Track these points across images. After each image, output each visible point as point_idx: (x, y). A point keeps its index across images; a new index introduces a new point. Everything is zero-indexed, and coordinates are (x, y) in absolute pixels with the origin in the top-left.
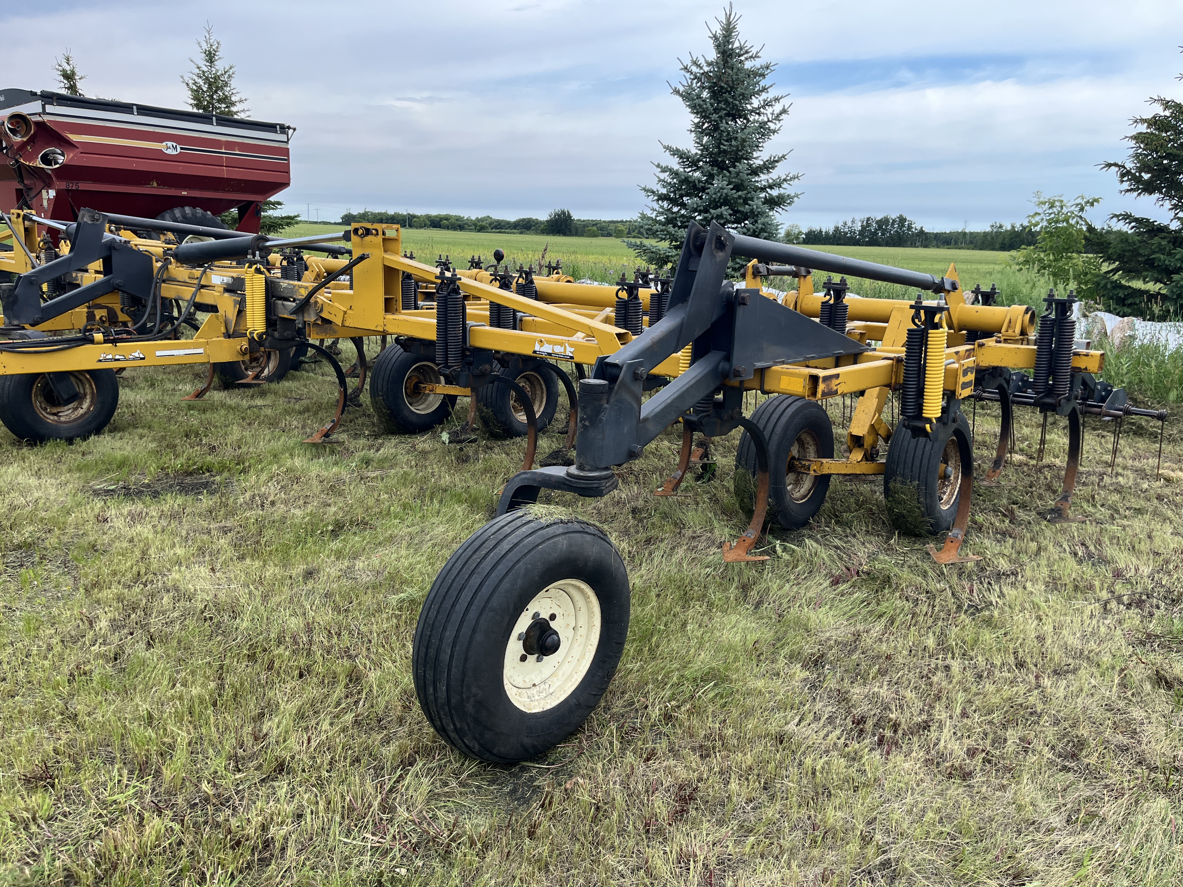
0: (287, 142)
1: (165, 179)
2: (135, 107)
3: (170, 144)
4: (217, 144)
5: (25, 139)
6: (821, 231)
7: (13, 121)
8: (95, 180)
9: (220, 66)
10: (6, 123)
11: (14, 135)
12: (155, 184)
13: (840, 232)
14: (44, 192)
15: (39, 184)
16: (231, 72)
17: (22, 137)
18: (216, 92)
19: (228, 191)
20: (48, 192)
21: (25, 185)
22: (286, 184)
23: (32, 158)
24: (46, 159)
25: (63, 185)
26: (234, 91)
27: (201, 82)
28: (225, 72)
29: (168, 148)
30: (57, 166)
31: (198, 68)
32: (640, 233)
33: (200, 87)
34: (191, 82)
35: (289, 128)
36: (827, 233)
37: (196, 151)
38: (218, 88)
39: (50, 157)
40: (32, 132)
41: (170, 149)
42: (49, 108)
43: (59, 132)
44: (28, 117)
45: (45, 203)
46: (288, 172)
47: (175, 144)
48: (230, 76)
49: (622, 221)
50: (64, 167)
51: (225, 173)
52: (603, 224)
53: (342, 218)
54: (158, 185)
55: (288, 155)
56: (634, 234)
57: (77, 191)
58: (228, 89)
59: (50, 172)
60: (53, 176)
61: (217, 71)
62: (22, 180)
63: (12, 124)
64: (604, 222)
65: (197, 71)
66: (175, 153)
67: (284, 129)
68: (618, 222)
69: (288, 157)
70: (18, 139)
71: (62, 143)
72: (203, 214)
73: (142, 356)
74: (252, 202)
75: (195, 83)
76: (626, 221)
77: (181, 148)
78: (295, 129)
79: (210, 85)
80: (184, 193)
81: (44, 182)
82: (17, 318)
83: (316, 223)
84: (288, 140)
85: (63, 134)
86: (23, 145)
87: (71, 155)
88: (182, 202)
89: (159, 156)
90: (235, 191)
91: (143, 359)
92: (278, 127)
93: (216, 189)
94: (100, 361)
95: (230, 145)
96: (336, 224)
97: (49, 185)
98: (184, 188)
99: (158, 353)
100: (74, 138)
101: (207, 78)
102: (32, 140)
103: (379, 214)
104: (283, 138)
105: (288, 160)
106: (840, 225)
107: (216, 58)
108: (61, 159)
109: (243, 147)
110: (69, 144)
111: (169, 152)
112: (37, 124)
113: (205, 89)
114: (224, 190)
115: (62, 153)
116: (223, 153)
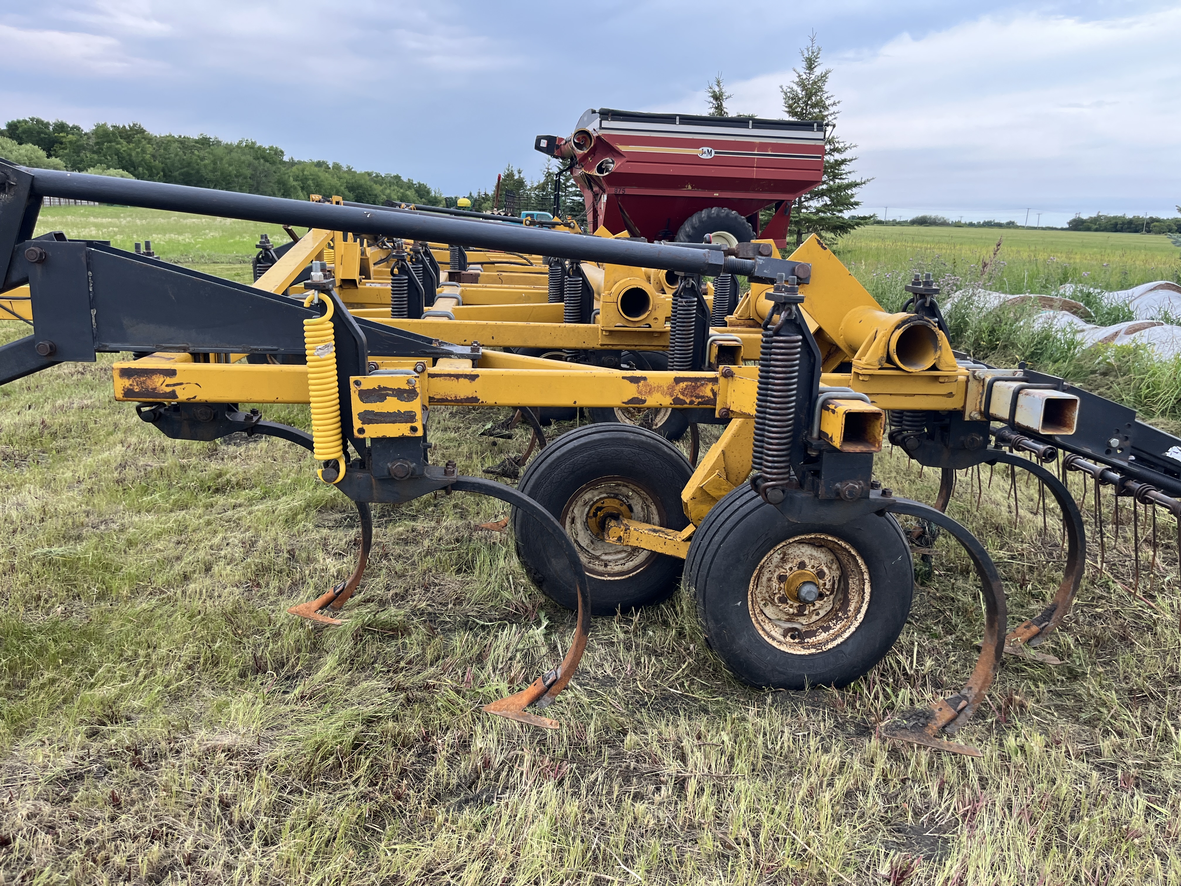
0: (826, 139)
1: (699, 182)
2: (678, 117)
3: (705, 149)
4: (751, 146)
5: (586, 152)
7: (580, 136)
8: (640, 185)
9: (818, 72)
10: (572, 139)
11: (578, 148)
12: (690, 187)
14: (602, 197)
17: (584, 150)
18: (810, 98)
19: (758, 191)
23: (591, 168)
24: (600, 170)
25: (613, 190)
26: (828, 95)
28: (822, 78)
29: (703, 153)
30: (608, 173)
31: (798, 76)
33: (796, 95)
34: (788, 91)
35: (828, 125)
37: (729, 154)
38: (812, 94)
39: (604, 166)
40: (592, 145)
41: (705, 153)
42: (605, 124)
43: (612, 144)
44: (590, 132)
45: (602, 207)
47: (710, 149)
48: (825, 81)
50: (613, 173)
51: (754, 174)
53: (1069, 223)
54: (693, 187)
57: (623, 195)
58: (823, 93)
59: (603, 179)
60: (605, 182)
61: (815, 77)
62: (591, 188)
63: (577, 139)
65: (796, 79)
66: (709, 157)
67: (823, 126)
70: (581, 152)
71: (613, 154)
74: (783, 201)
75: (792, 91)
77: (716, 153)
78: (834, 126)
79: (807, 91)
80: (716, 195)
83: (1035, 228)
84: (825, 135)
85: (614, 146)
86: (585, 157)
87: (619, 163)
89: (695, 161)
90: (764, 191)
92: (815, 125)
93: (746, 190)
95: (763, 146)
96: (1062, 229)
97: (604, 191)
98: (716, 189)
100: (623, 148)
101: (805, 85)
102: (592, 152)
103: (1115, 218)
104: (820, 135)
107: (816, 64)
108: (611, 167)
110: (618, 154)
111: (704, 156)
112: (595, 138)
113: (801, 96)
114: (754, 190)
115: (613, 163)
116: (756, 155)
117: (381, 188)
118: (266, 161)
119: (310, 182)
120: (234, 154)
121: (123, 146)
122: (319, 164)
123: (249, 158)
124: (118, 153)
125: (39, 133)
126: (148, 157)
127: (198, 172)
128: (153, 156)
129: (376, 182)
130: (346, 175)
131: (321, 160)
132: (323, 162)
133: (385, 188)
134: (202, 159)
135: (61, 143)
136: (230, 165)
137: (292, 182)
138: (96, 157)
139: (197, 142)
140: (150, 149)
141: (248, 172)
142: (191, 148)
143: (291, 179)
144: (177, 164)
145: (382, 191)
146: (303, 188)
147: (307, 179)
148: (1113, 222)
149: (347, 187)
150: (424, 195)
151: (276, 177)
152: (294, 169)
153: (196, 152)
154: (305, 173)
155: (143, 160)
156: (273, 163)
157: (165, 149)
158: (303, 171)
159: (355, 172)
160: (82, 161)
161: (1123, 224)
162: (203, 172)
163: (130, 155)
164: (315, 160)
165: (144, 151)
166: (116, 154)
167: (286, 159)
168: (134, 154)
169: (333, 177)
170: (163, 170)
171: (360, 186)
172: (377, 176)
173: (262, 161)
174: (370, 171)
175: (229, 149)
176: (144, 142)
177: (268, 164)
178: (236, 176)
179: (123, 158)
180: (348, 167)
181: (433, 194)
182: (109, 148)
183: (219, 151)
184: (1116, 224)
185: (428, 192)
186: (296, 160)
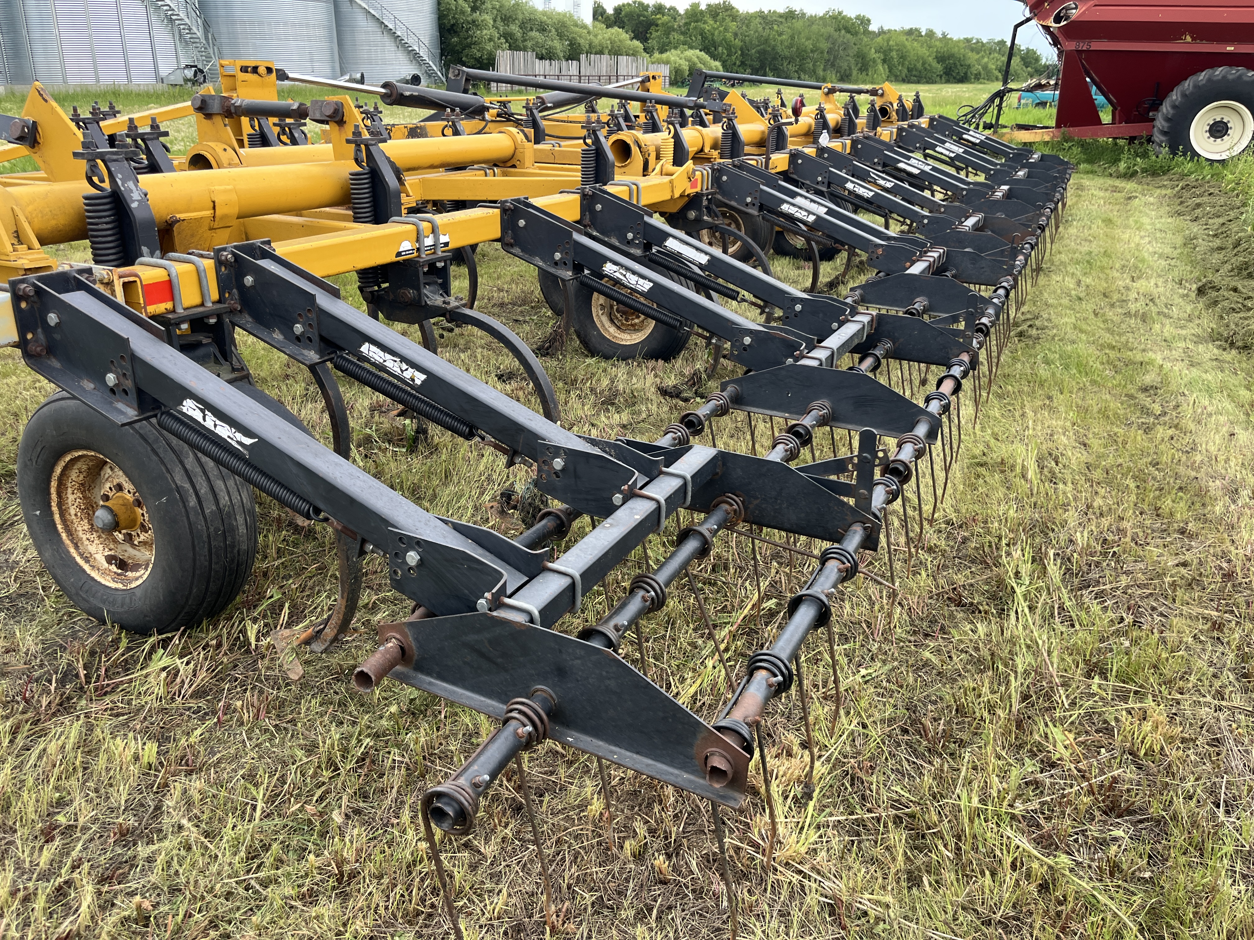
12: (1189, 39)
23: (1047, 17)
25: (1072, 45)
30: (1065, 23)
39: (1063, 14)
54: (1193, 39)
57: (1088, 51)
80: (1230, 49)
87: (1083, 9)
98: (1230, 41)
115: (1076, 8)
117: (977, 57)
118: (848, 31)
119: (894, 54)
120: (815, 27)
121: (709, 25)
122: (910, 32)
123: (830, 30)
124: (702, 33)
125: (639, 16)
126: (729, 35)
127: (773, 49)
128: (736, 35)
129: (972, 50)
130: (938, 43)
131: (914, 27)
132: (916, 30)
133: (983, 57)
134: (780, 34)
135: (657, 25)
136: (808, 39)
137: (873, 54)
138: (682, 38)
139: (781, 16)
140: (733, 26)
141: (824, 46)
142: (772, 23)
143: (873, 50)
144: (755, 42)
145: (978, 61)
146: (884, 61)
147: (891, 50)
149: (936, 57)
150: (1030, 63)
151: (853, 51)
152: (879, 39)
153: (775, 27)
154: (891, 43)
155: (724, 39)
156: (856, 34)
157: (747, 26)
158: (888, 41)
159: (951, 39)
160: (670, 43)
162: (779, 49)
163: (713, 34)
164: (907, 27)
165: (726, 30)
166: (701, 34)
167: (873, 27)
168: (716, 33)
169: (922, 46)
170: (741, 49)
171: (951, 56)
172: (978, 42)
173: (843, 32)
174: (969, 37)
175: (812, 20)
176: (728, 19)
177: (849, 36)
178: (812, 51)
179: (706, 38)
180: (943, 34)
181: (1043, 61)
182: (695, 28)
183: (798, 25)
185: (1037, 59)
186: (885, 28)
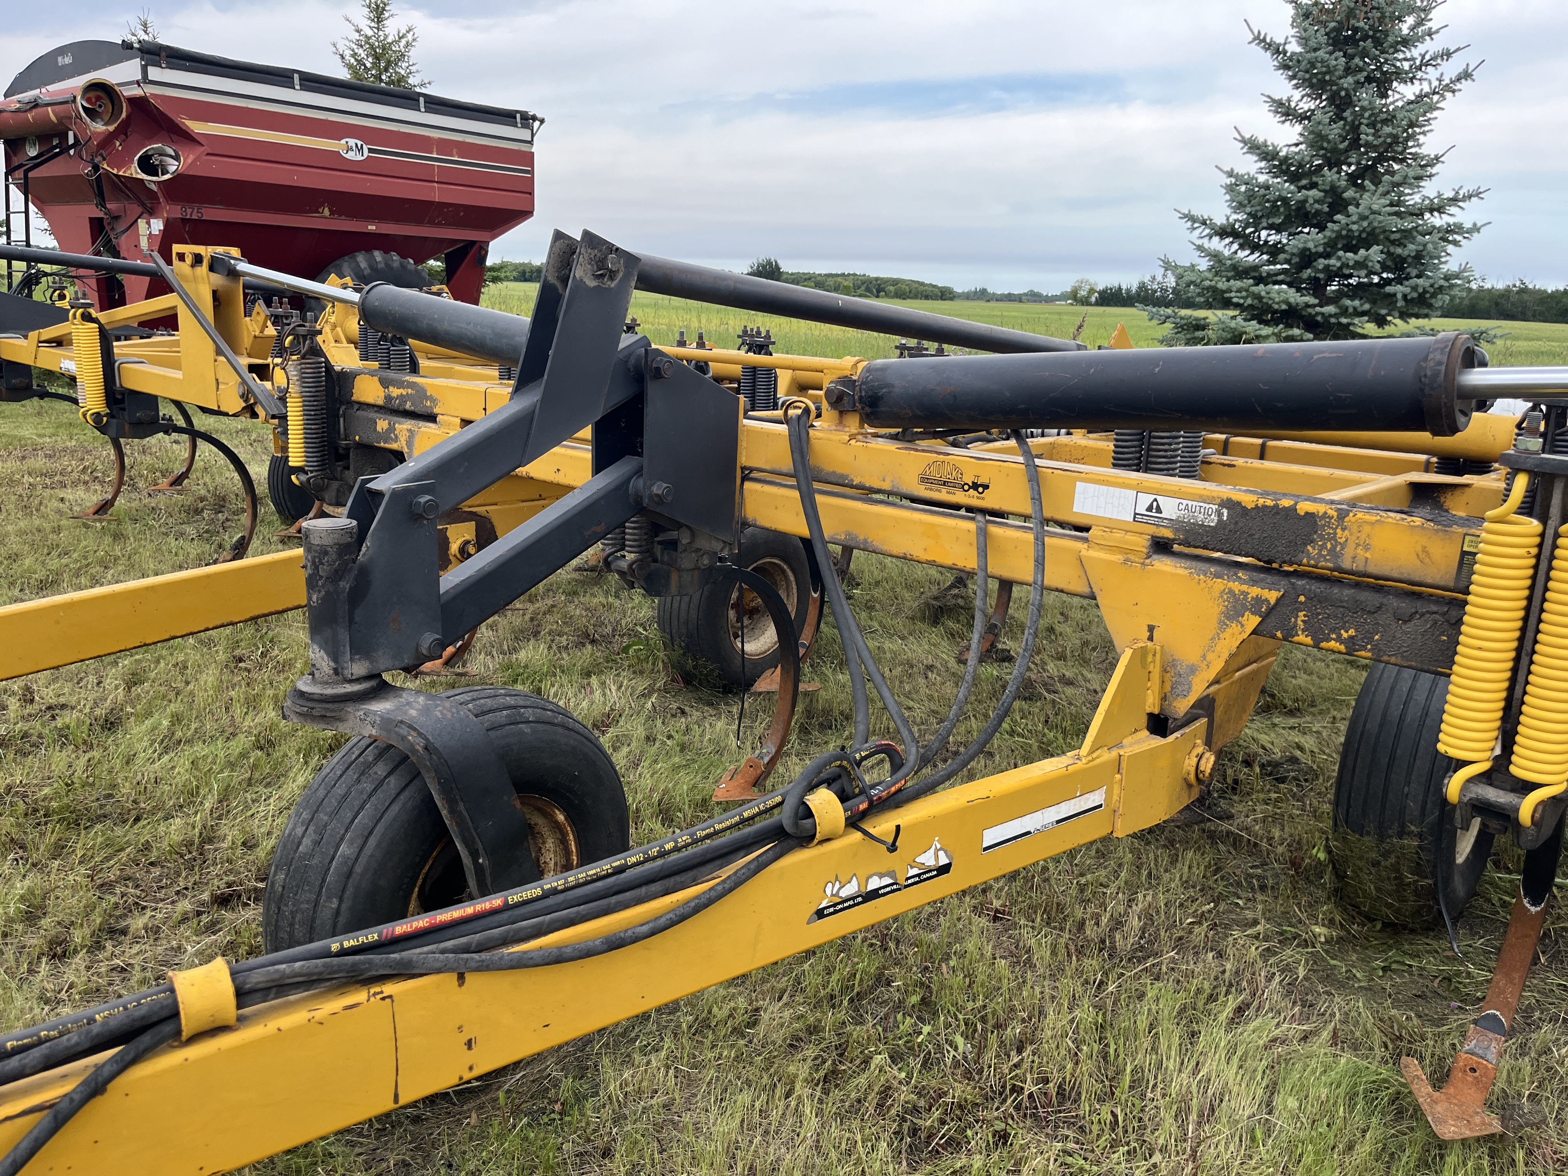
0: (531, 142)
1: (343, 203)
2: (296, 76)
3: (352, 142)
4: (424, 143)
5: (111, 128)
6: (1120, 289)
7: (92, 94)
8: (230, 204)
9: (392, 28)
10: (79, 98)
11: (92, 120)
12: (327, 212)
13: (1147, 290)
14: (142, 223)
15: (134, 209)
16: (410, 37)
17: (105, 124)
18: (386, 70)
19: (439, 225)
20: (148, 223)
21: (108, 212)
22: (527, 213)
23: (124, 162)
24: (146, 165)
25: (176, 211)
26: (413, 69)
27: (362, 53)
28: (400, 38)
29: (350, 149)
30: (167, 177)
31: (358, 31)
32: (868, 289)
33: (360, 62)
34: (348, 53)
35: (534, 118)
36: (1128, 291)
37: (393, 155)
38: (389, 63)
39: (155, 161)
40: (124, 115)
41: (352, 150)
42: (154, 73)
43: (171, 115)
44: (116, 88)
45: (144, 243)
46: (531, 193)
47: (359, 143)
48: (408, 44)
49: (843, 275)
50: (179, 178)
51: (436, 194)
52: (819, 278)
54: (332, 212)
55: (532, 164)
56: (859, 292)
57: (200, 221)
58: (404, 65)
59: (154, 187)
60: (160, 195)
61: (386, 36)
62: (102, 204)
63: (88, 100)
64: (820, 275)
65: (356, 36)
66: (361, 158)
67: (527, 120)
68: (837, 275)
69: (532, 166)
70: (99, 127)
71: (174, 137)
72: (401, 264)
73: (943, 860)
74: (473, 243)
75: (354, 55)
76: (849, 275)
77: (370, 150)
78: (542, 121)
79: (377, 57)
80: (372, 228)
81: (143, 205)
82: (360, 649)
84: (533, 135)
85: (178, 120)
86: (109, 138)
87: (191, 158)
88: (369, 243)
89: (335, 163)
90: (446, 224)
91: (944, 870)
92: (518, 116)
93: (419, 222)
94: (820, 914)
95: (445, 146)
97: (151, 212)
98: (372, 218)
99: (991, 837)
100: (197, 127)
101: (372, 47)
102: (123, 131)
104: (525, 134)
105: (532, 172)
106: (1147, 279)
107: (387, 14)
108: (173, 166)
109: (465, 149)
110: (187, 138)
111: (351, 156)
112: (132, 101)
113: (369, 65)
114: (432, 223)
115: (177, 156)
116: (434, 159)
148: (520, 269)
161: (532, 272)
184: (524, 273)
